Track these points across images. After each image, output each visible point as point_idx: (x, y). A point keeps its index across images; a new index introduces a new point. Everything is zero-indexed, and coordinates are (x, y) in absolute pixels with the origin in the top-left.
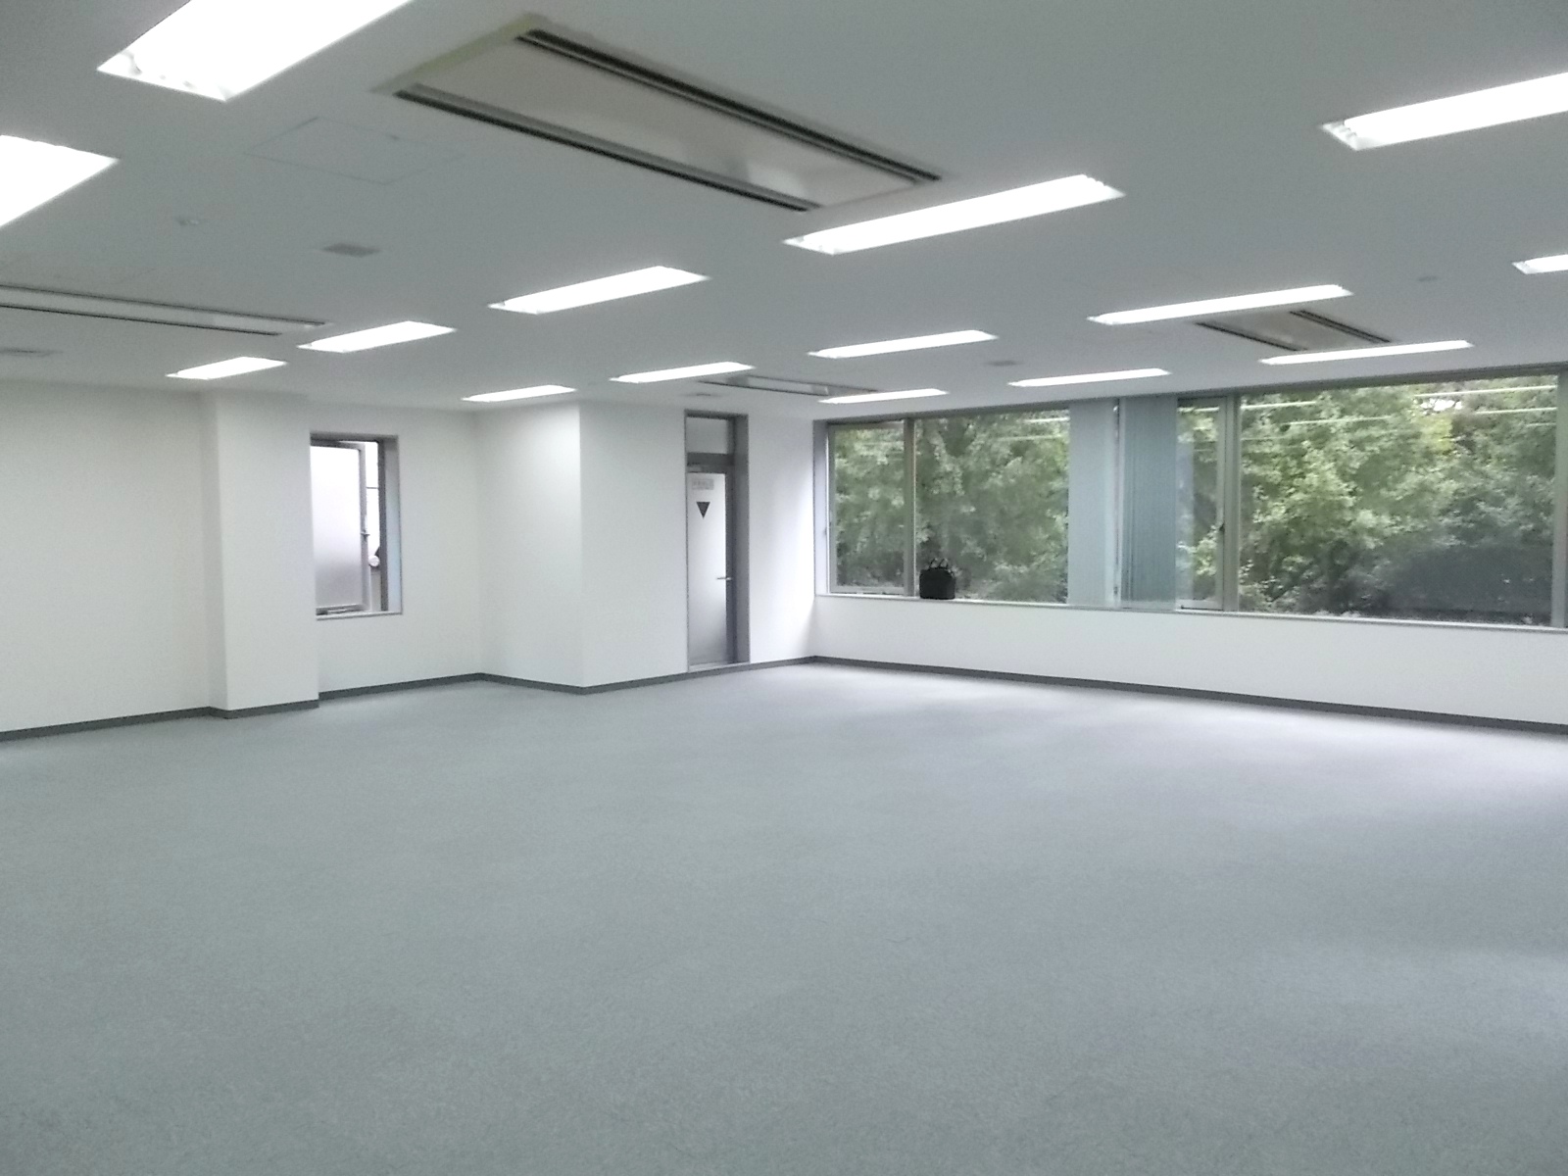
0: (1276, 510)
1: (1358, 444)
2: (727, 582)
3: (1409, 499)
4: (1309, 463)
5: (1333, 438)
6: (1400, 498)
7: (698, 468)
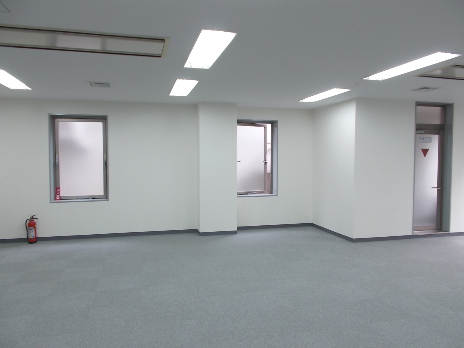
2: (438, 190)
7: (423, 132)
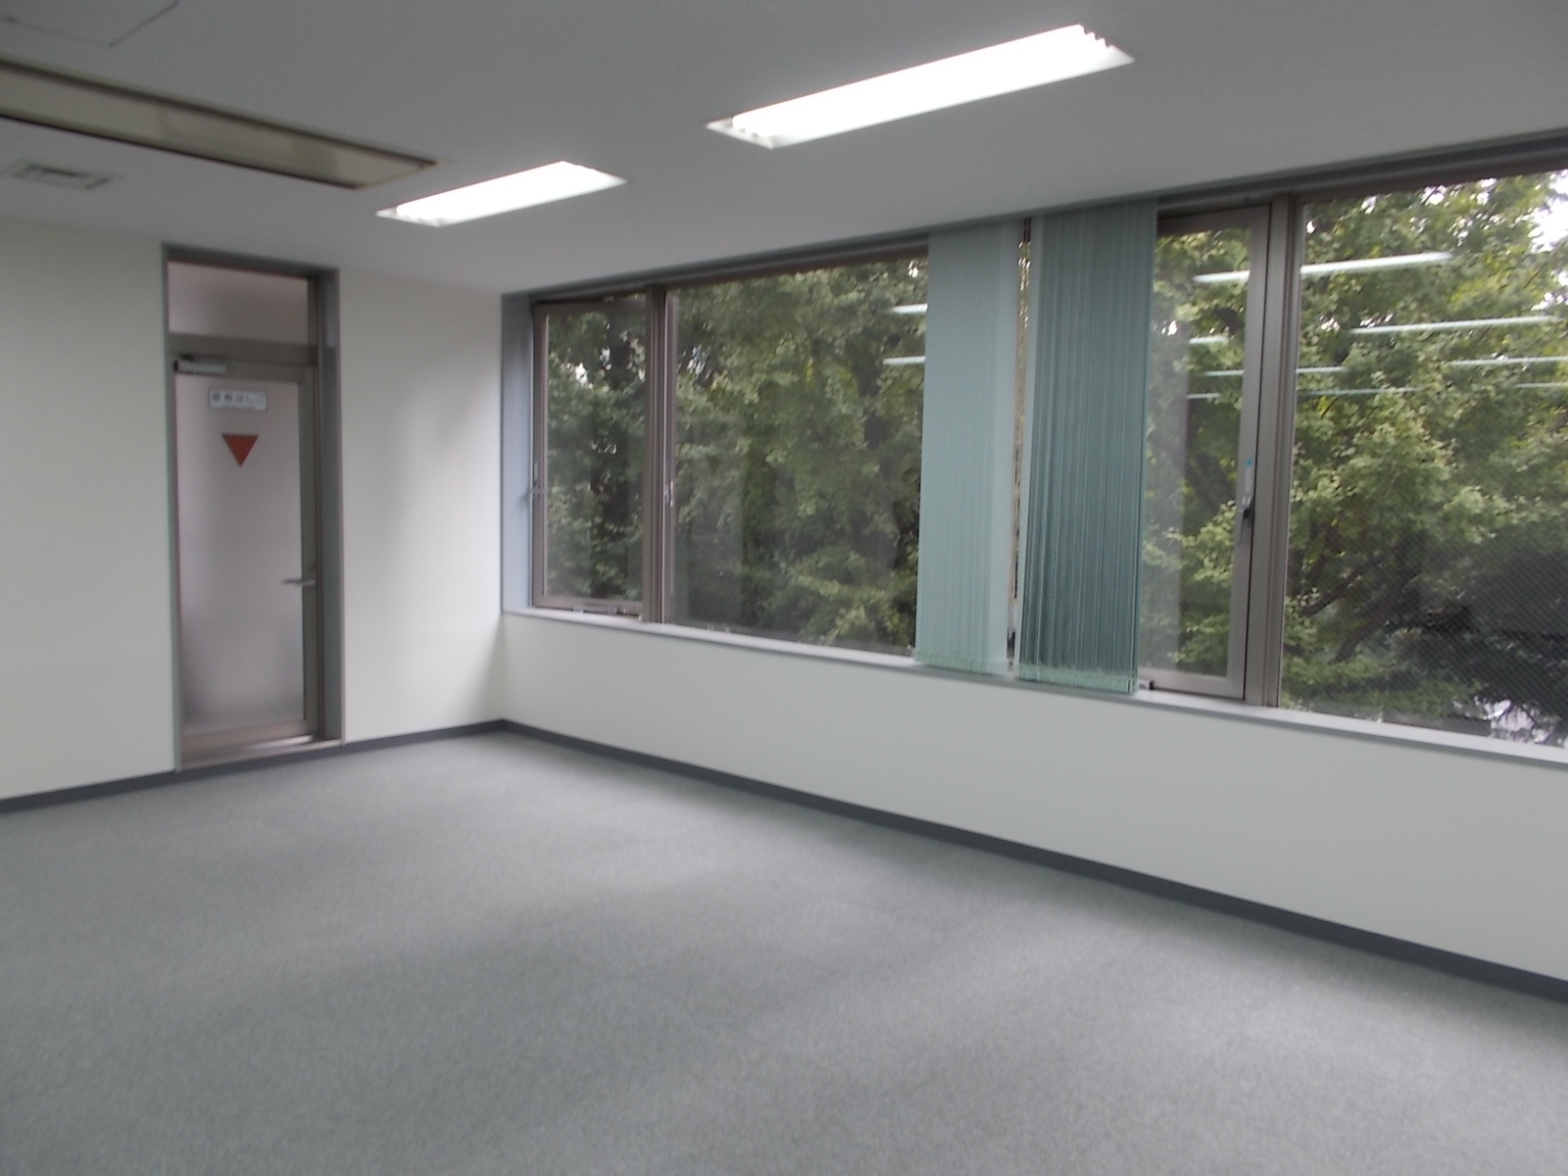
0: (1325, 481)
1: (1460, 380)
2: (304, 588)
3: (1534, 471)
4: (1381, 408)
5: (1420, 370)
6: (1525, 468)
